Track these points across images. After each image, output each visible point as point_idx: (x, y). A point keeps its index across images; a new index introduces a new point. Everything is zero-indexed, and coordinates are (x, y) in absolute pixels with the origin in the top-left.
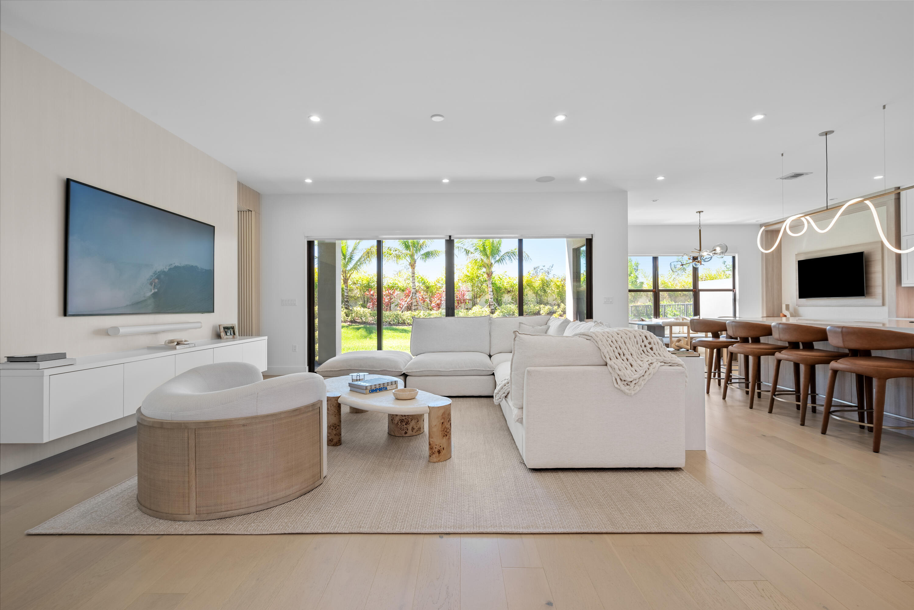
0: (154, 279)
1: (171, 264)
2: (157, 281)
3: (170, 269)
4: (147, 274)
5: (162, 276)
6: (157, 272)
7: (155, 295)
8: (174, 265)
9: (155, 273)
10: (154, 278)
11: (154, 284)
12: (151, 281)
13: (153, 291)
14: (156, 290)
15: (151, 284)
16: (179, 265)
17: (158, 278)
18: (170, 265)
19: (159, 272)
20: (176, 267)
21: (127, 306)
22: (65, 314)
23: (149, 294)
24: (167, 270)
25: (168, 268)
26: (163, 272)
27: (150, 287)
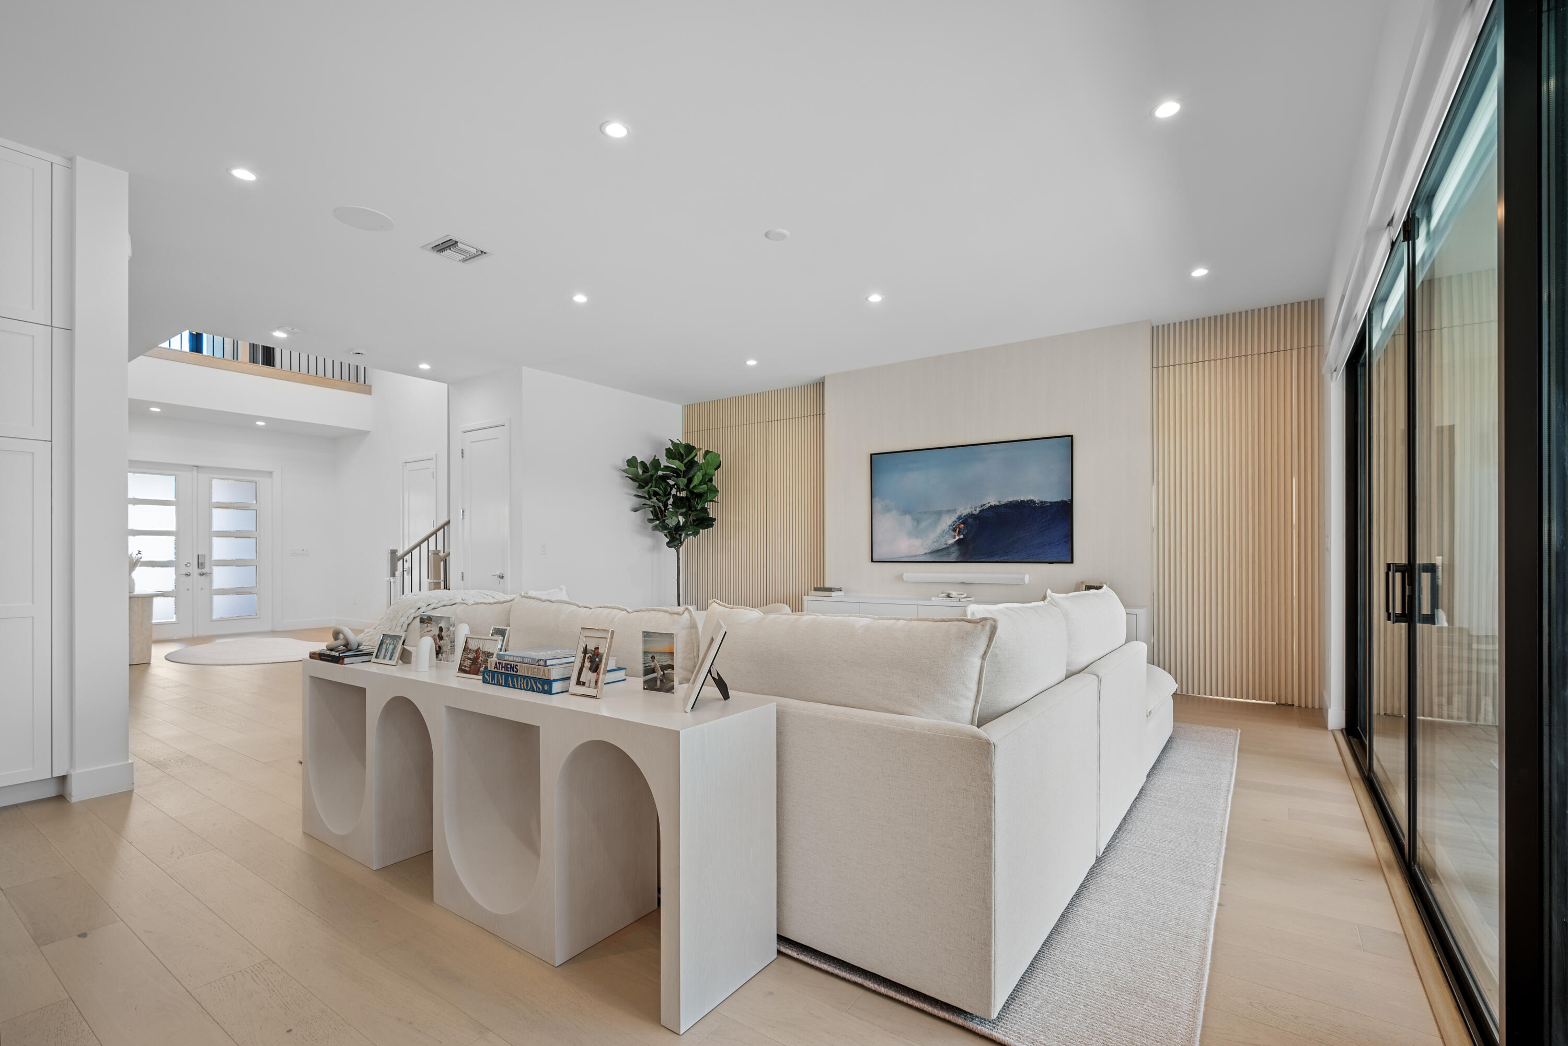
0: (958, 525)
1: (984, 505)
2: (962, 526)
3: (981, 511)
4: (948, 521)
5: (970, 520)
6: (962, 516)
7: (959, 542)
8: (989, 505)
9: (960, 518)
10: (958, 523)
11: (958, 529)
12: (954, 527)
13: (957, 538)
14: (962, 537)
15: (954, 530)
16: (997, 503)
17: (963, 523)
18: (982, 506)
19: (965, 516)
20: (991, 507)
21: (926, 554)
22: (872, 561)
23: (952, 541)
24: (978, 512)
25: (978, 510)
26: (971, 515)
27: (953, 533)
